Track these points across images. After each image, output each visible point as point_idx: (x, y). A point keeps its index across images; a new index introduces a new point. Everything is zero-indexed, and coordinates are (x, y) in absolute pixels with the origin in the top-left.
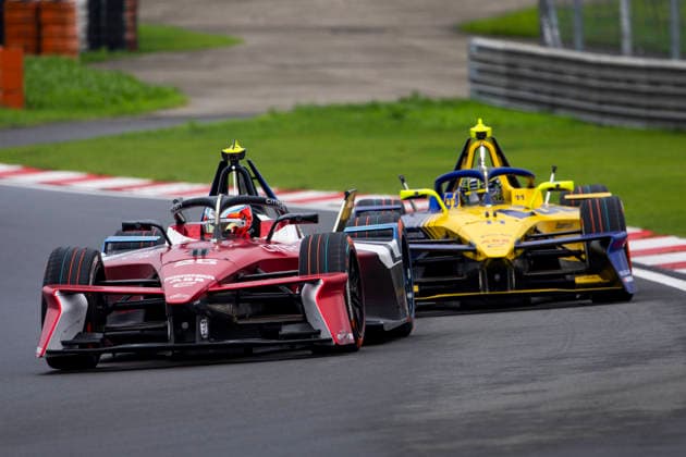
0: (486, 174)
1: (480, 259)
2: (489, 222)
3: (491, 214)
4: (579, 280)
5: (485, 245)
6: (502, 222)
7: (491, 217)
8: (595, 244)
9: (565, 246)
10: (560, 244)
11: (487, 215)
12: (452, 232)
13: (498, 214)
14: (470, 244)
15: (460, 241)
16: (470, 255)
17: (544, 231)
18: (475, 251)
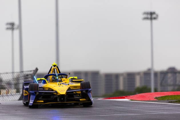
0: (57, 75)
1: (59, 94)
2: (60, 86)
3: (60, 84)
4: (81, 100)
5: (60, 91)
6: (63, 86)
7: (60, 85)
8: (84, 91)
9: (76, 92)
10: (75, 92)
11: (59, 84)
12: (50, 88)
13: (61, 84)
14: (56, 91)
15: (52, 90)
16: (55, 94)
17: (71, 88)
18: (57, 93)
